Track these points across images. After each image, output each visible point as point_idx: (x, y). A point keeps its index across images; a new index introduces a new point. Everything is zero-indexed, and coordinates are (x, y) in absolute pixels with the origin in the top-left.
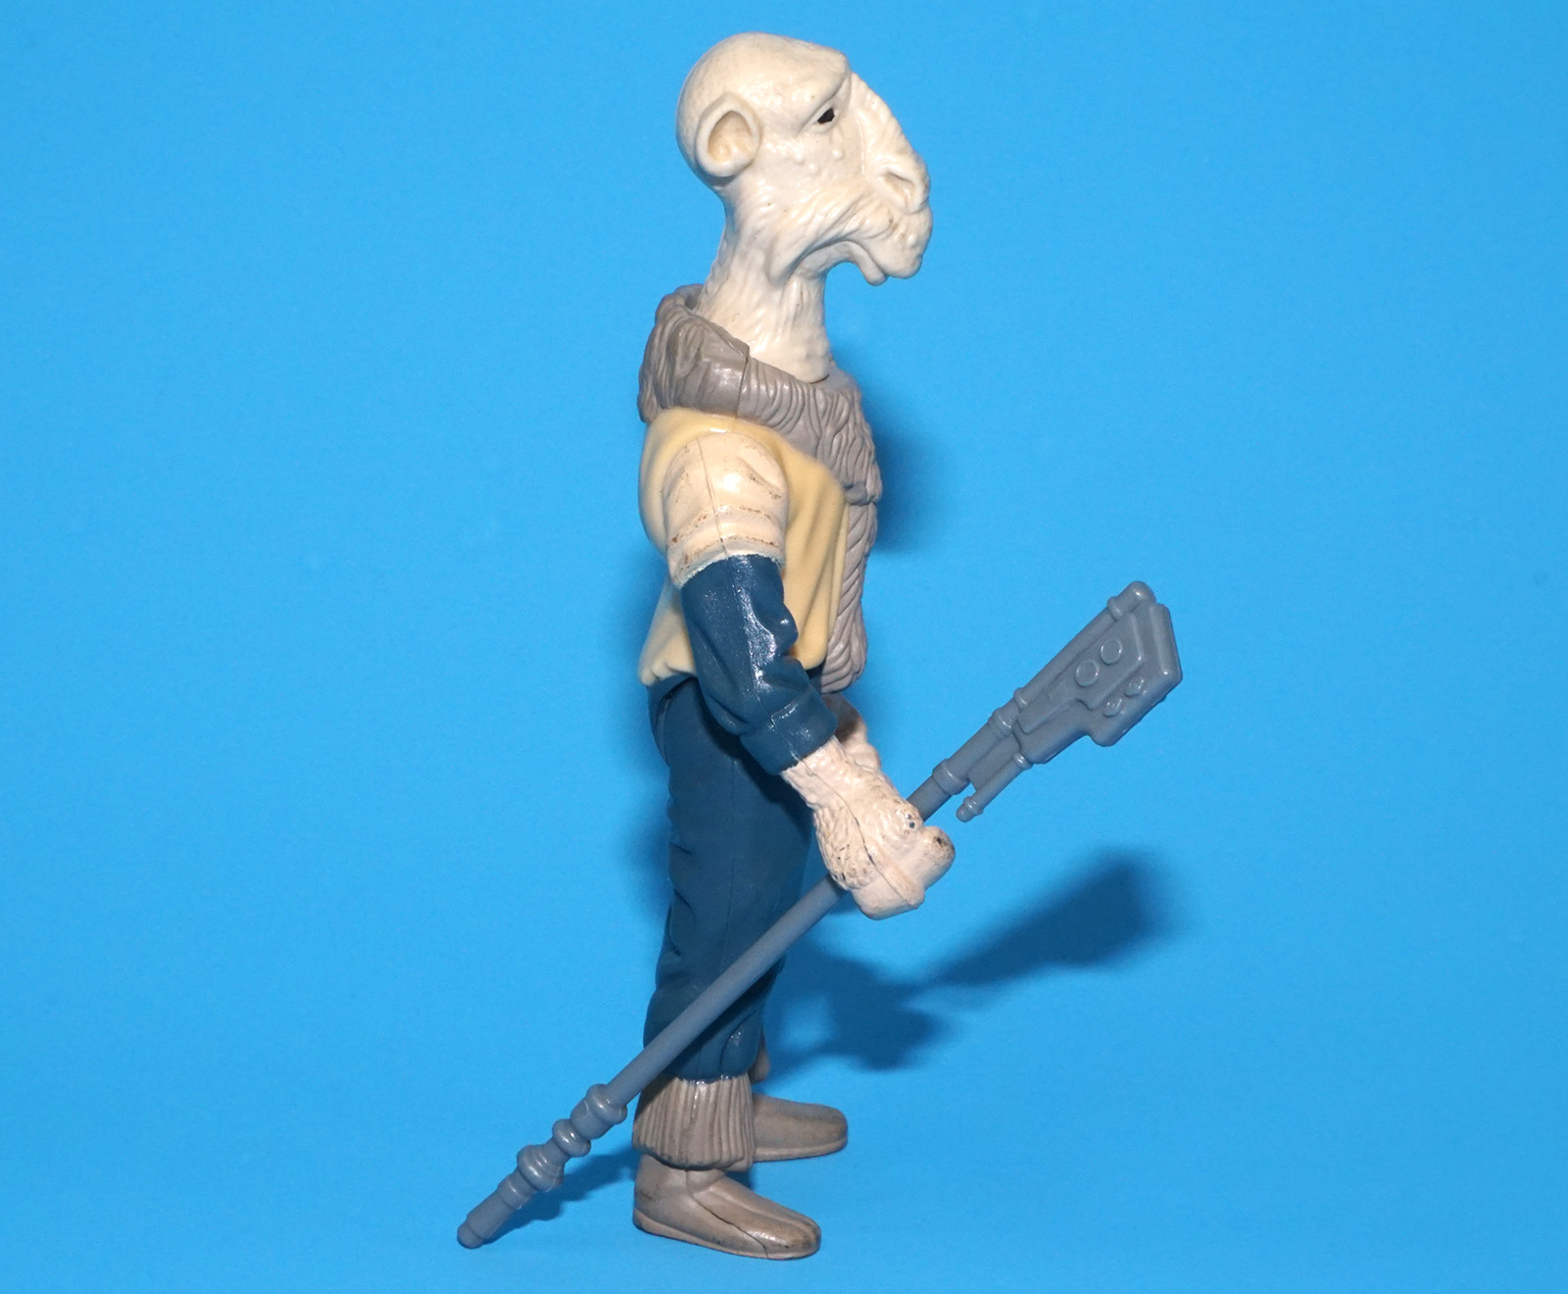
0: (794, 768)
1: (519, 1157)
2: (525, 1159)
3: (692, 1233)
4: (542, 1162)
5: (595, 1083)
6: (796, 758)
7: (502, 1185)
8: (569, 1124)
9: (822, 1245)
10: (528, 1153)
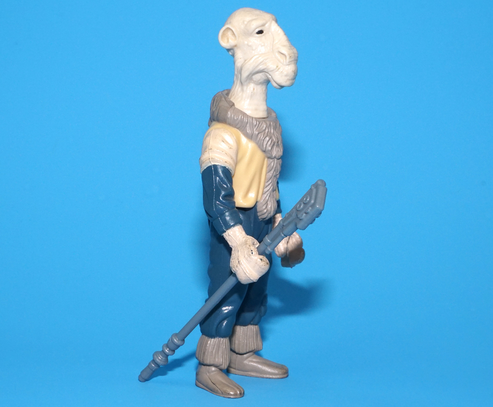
0: (225, 233)
1: (153, 355)
2: (155, 356)
3: (206, 387)
4: (161, 358)
5: (174, 333)
6: (225, 230)
7: (150, 364)
8: (167, 346)
9: (244, 395)
10: (156, 354)
